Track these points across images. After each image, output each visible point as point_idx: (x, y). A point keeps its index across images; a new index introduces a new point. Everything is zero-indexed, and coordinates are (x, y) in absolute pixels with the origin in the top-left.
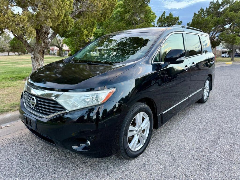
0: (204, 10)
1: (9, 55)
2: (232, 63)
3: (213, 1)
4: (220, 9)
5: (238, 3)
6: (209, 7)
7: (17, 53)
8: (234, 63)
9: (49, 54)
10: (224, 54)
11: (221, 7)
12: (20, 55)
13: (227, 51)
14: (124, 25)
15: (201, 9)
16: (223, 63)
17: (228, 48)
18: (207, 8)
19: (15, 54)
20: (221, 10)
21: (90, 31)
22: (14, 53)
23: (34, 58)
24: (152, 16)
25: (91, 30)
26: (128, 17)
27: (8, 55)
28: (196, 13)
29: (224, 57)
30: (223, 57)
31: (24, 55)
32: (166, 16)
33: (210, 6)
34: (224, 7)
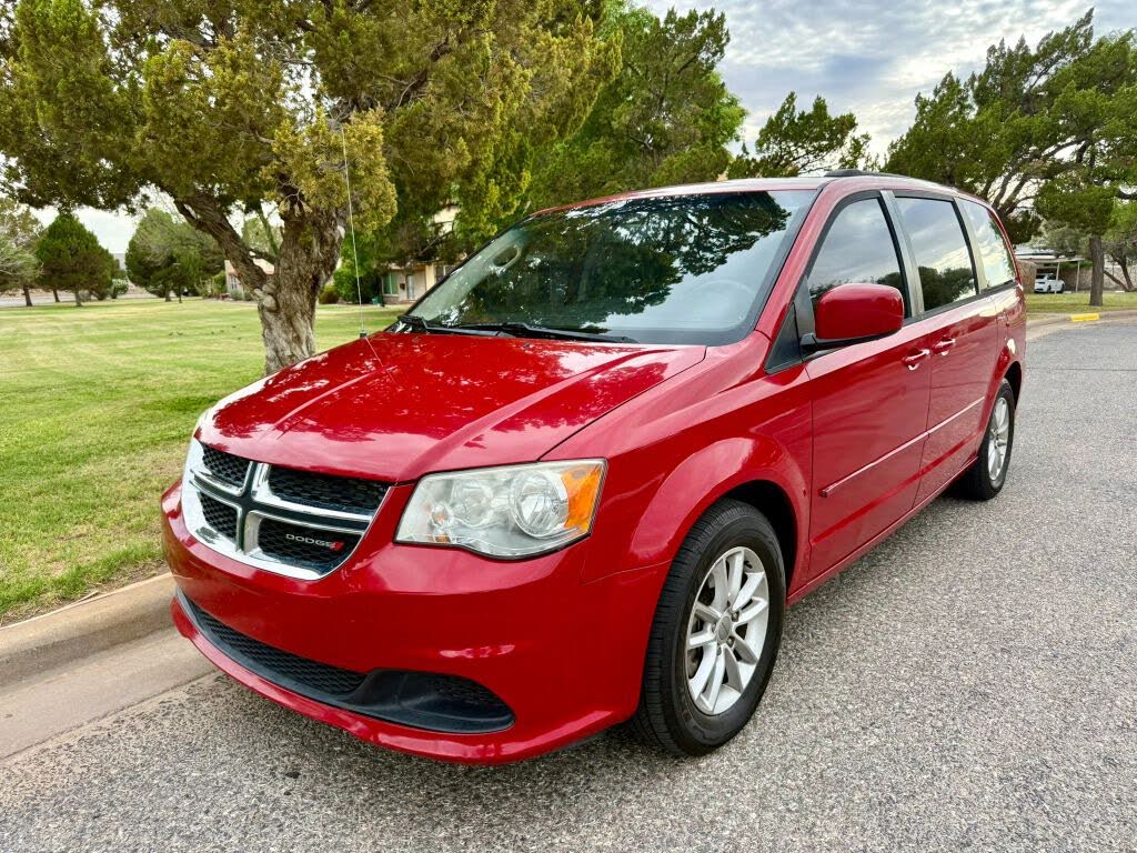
0: (958, 81)
1: (29, 304)
2: (1101, 317)
3: (1002, 43)
4: (1035, 78)
5: (1111, 49)
6: (986, 71)
7: (67, 297)
8: (1106, 317)
9: (224, 297)
10: (1042, 277)
11: (1038, 68)
12: (82, 304)
13: (1056, 264)
14: (608, 155)
15: (945, 79)
16: (1062, 316)
17: (1061, 249)
18: (978, 73)
19: (57, 300)
20: (1036, 81)
21: (508, 188)
22: (52, 294)
23: (276, 311)
24: (725, 110)
25: (513, 180)
26: (626, 119)
27: (24, 303)
28: (922, 96)
29: (1045, 290)
30: (1039, 292)
31: (101, 303)
32: (797, 114)
33: (989, 66)
34: (1052, 70)
